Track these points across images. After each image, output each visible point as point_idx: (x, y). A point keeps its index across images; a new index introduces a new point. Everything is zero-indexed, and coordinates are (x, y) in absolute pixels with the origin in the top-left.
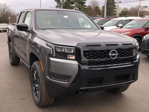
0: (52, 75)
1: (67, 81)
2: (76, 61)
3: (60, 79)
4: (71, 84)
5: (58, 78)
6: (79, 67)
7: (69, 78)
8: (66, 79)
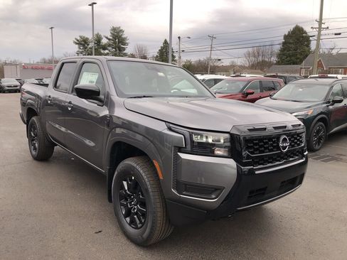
0: (182, 186)
1: (214, 196)
2: (232, 160)
3: (199, 193)
4: (222, 203)
5: (195, 193)
6: (239, 169)
7: (219, 191)
8: (211, 193)
